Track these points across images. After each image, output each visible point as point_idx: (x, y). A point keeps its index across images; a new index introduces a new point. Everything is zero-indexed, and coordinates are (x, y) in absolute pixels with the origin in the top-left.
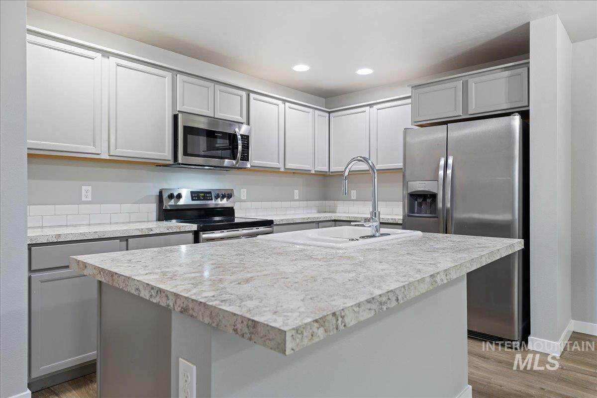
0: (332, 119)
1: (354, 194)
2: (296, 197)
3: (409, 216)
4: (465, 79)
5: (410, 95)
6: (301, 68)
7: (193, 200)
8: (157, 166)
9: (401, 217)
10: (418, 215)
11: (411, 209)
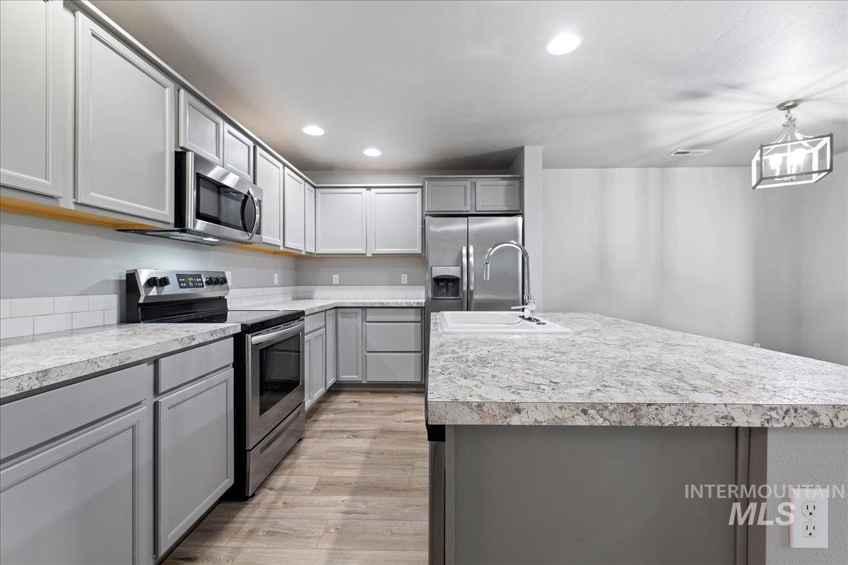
0: (319, 195)
1: (336, 278)
2: (276, 282)
3: (432, 299)
4: (474, 180)
5: (421, 185)
6: (314, 130)
7: (181, 287)
8: (118, 230)
9: (424, 301)
10: (442, 298)
11: (435, 293)
